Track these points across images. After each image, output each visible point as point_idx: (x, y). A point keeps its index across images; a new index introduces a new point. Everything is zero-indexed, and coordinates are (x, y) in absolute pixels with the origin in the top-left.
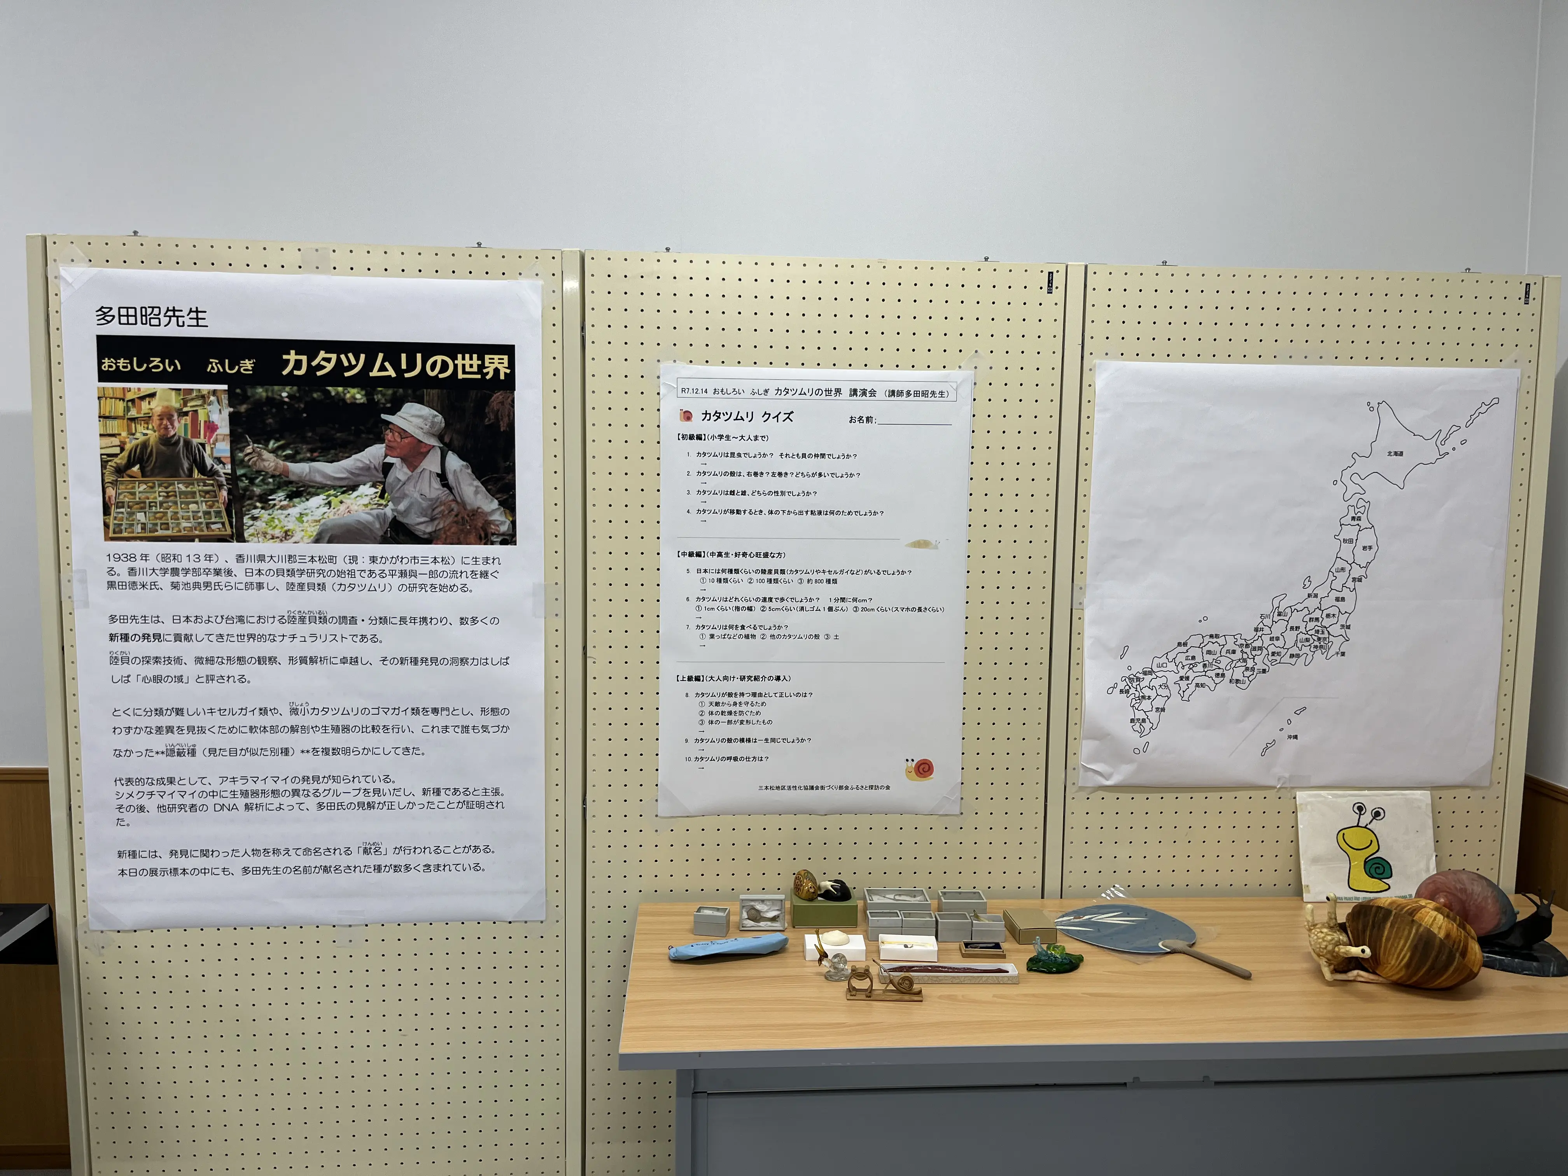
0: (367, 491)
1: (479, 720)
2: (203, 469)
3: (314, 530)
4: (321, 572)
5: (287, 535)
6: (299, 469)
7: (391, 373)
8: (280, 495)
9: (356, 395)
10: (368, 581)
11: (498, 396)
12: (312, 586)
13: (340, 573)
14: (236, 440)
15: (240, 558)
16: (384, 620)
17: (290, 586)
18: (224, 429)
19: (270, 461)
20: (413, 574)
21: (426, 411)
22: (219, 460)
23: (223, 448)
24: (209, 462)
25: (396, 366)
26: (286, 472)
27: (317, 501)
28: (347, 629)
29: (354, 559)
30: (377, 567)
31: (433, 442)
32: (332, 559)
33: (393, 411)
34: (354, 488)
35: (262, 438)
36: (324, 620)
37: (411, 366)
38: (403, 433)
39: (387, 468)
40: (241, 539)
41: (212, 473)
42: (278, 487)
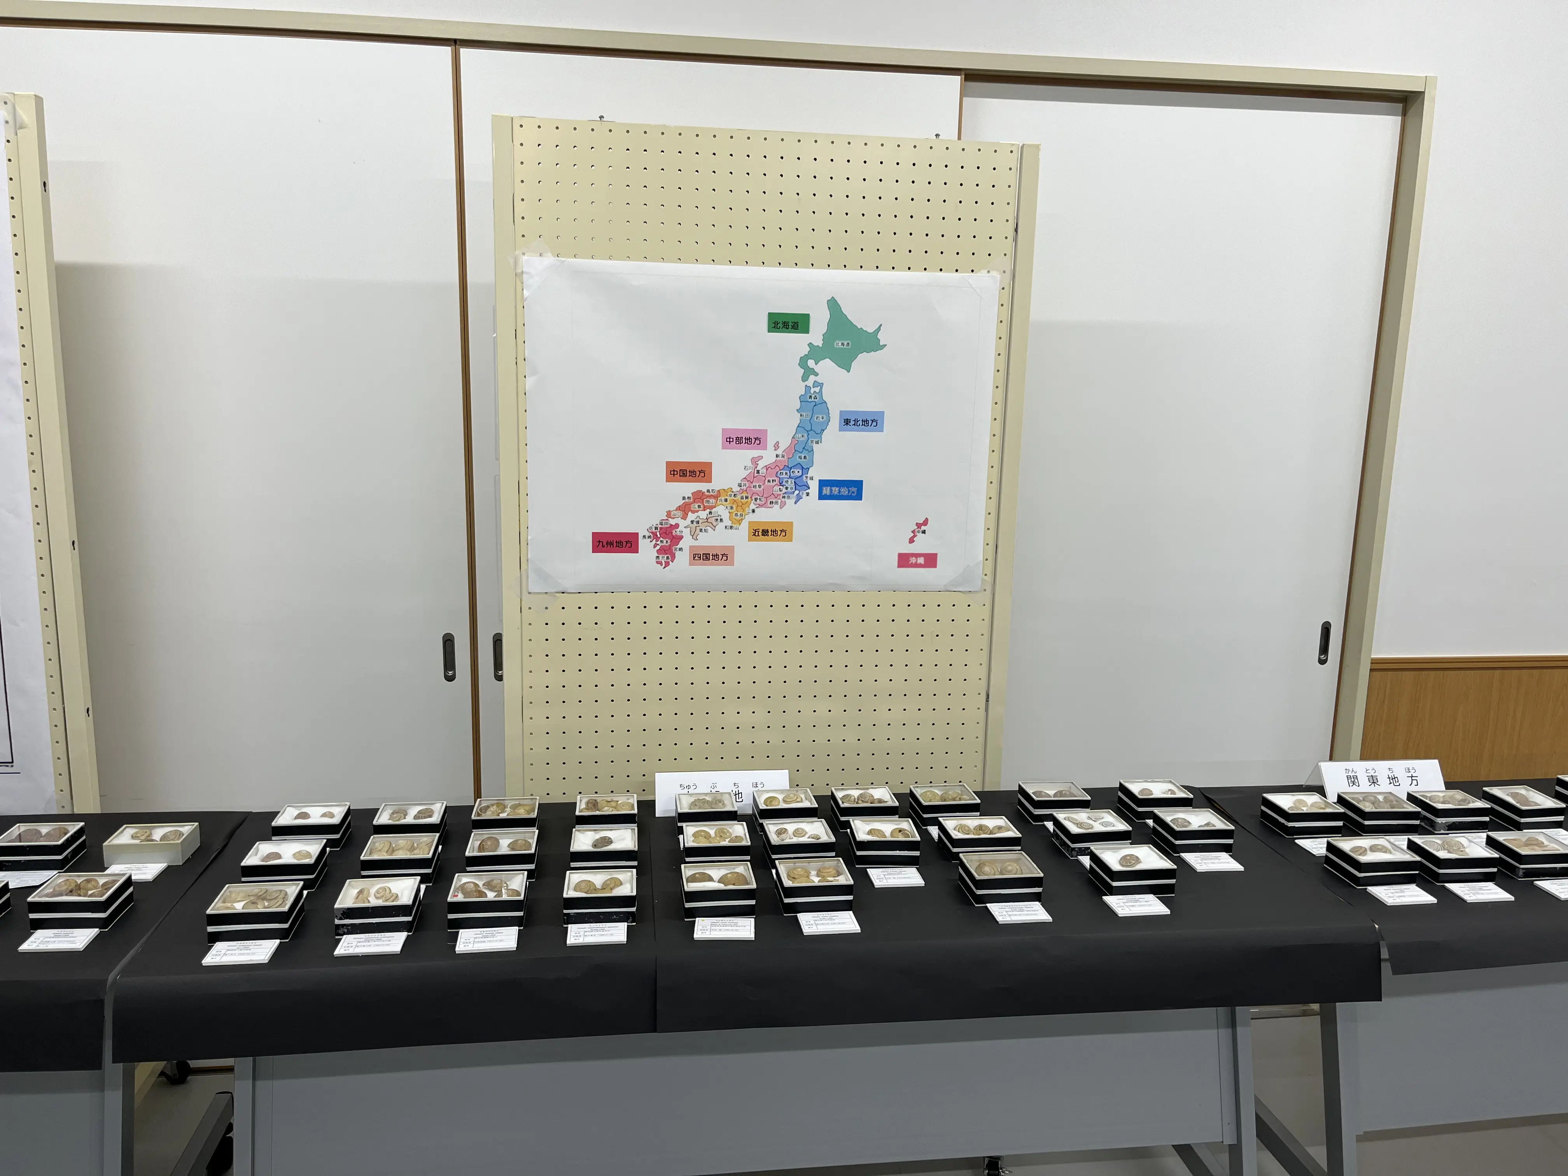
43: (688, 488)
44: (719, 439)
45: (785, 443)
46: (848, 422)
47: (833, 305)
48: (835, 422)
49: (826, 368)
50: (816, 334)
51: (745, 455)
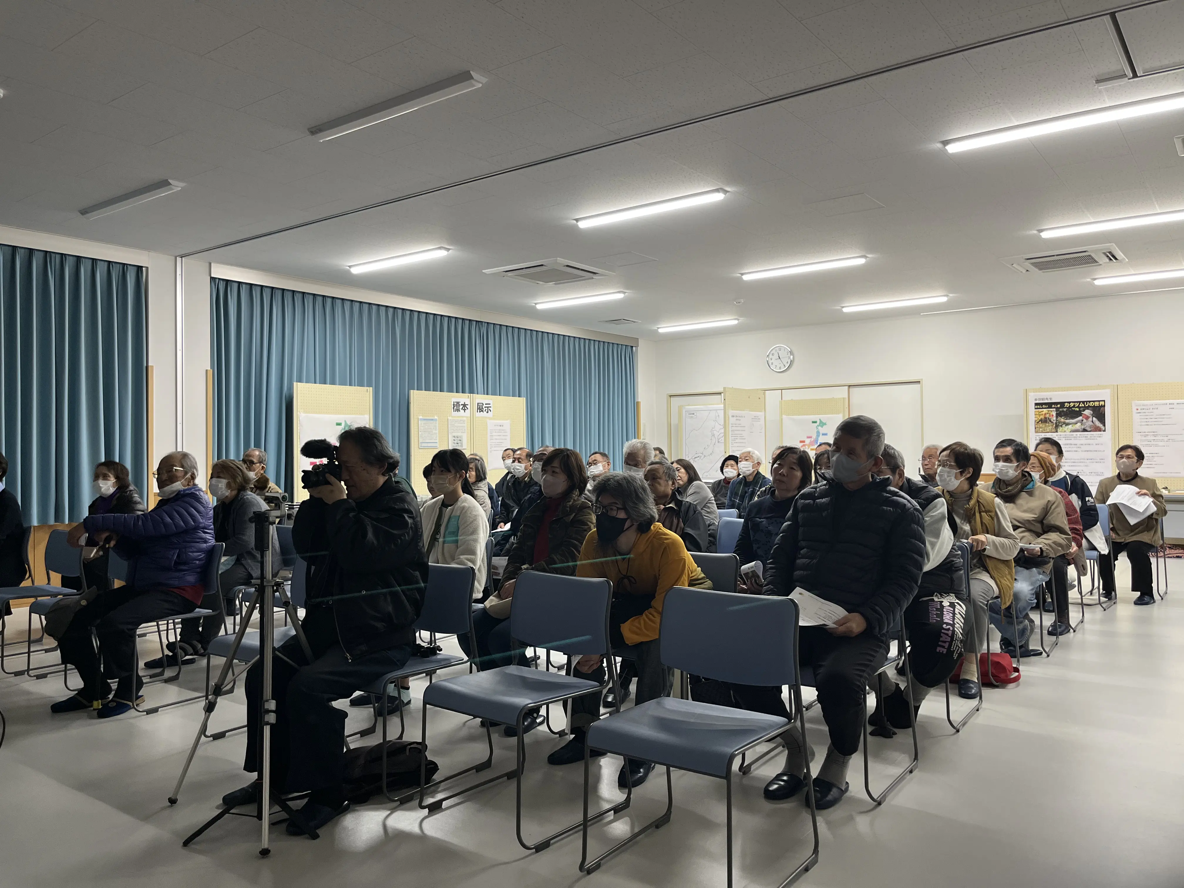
0: (1079, 424)
1: (1099, 461)
2: (1051, 422)
3: (1070, 430)
4: (1071, 437)
5: (1065, 431)
6: (1067, 421)
7: (1083, 405)
8: (1064, 425)
9: (1077, 409)
10: (1079, 438)
11: (1102, 408)
12: (1069, 439)
13: (1074, 437)
14: (1057, 417)
15: (1057, 435)
16: (1082, 444)
17: (1065, 439)
18: (1055, 415)
19: (1062, 420)
20: (1087, 437)
21: (1089, 411)
22: (1054, 420)
23: (1055, 418)
24: (1052, 421)
25: (1084, 404)
26: (1065, 422)
27: (1071, 426)
28: (1075, 446)
29: (1077, 435)
30: (1081, 436)
31: (1091, 416)
32: (1073, 435)
33: (1084, 411)
34: (1077, 423)
35: (1061, 416)
36: (1071, 445)
37: (1087, 404)
38: (1085, 415)
39: (1082, 420)
40: (1057, 432)
41: (1053, 422)
42: (1064, 424)
43: (802, 444)
44: (806, 437)
45: (815, 438)
46: (823, 434)
47: (820, 419)
48: (821, 435)
49: (819, 428)
50: (818, 423)
51: (809, 439)
